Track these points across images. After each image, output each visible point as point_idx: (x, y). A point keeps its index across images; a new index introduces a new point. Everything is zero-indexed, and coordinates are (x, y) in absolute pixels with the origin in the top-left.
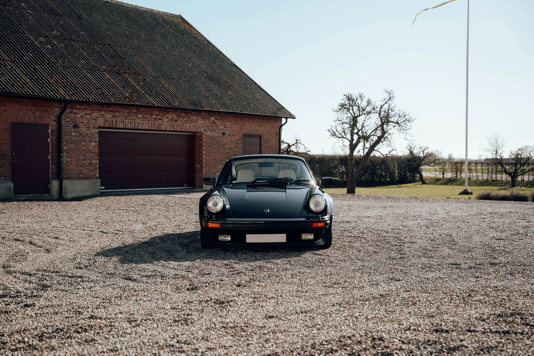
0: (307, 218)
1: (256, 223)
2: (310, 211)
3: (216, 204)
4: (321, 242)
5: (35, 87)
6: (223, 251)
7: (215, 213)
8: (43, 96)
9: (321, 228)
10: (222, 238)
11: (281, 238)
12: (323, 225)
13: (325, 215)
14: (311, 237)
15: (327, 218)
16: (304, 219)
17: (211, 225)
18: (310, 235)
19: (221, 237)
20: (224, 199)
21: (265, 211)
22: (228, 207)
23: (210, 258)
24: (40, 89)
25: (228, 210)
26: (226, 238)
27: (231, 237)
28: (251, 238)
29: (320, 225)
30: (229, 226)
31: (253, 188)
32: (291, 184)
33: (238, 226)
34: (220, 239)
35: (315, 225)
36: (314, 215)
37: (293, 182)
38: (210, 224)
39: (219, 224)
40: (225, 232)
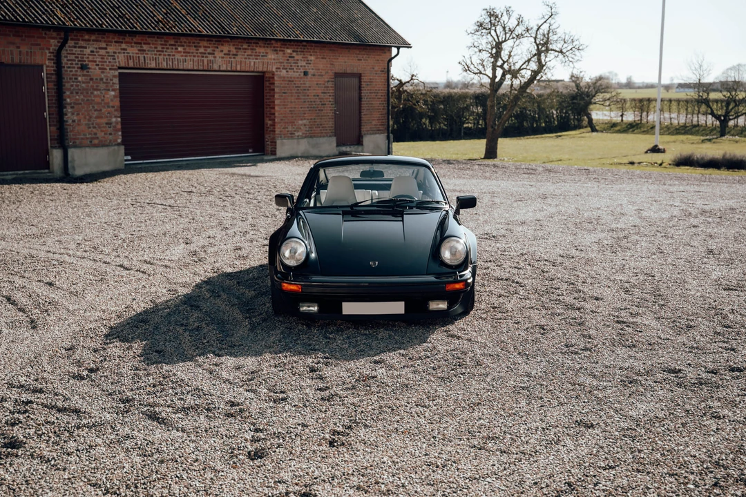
0: (438, 275)
1: (357, 285)
2: (443, 263)
3: (294, 252)
4: (458, 308)
5: (17, 8)
6: (307, 325)
7: (295, 267)
8: (31, 22)
9: (458, 292)
10: (305, 308)
11: (398, 308)
12: (462, 287)
13: (466, 269)
14: (443, 305)
15: (467, 273)
16: (432, 278)
17: (286, 286)
18: (442, 304)
19: (303, 306)
20: (306, 242)
21: (371, 263)
22: (313, 255)
24: (25, 11)
25: (315, 262)
26: (311, 308)
27: (319, 306)
28: (349, 308)
29: (457, 286)
30: (315, 290)
31: (352, 216)
32: (411, 208)
33: (328, 290)
34: (301, 309)
35: (450, 287)
36: (448, 271)
38: (285, 284)
39: (300, 287)
40: (310, 299)
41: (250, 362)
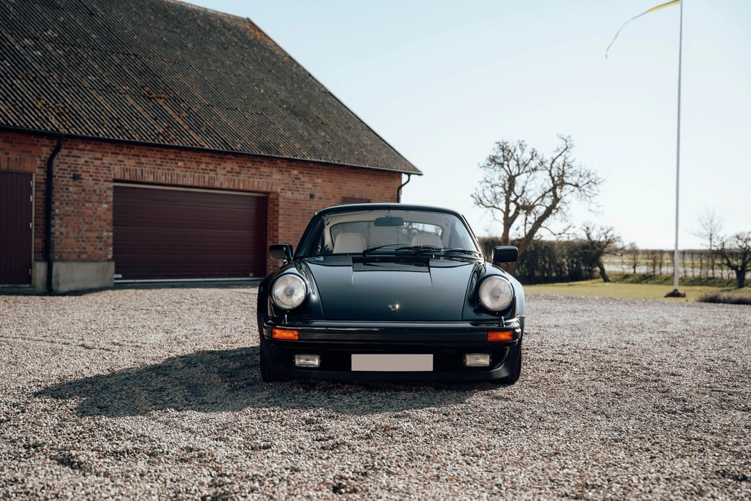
0: (475, 322)
1: (368, 332)
2: (482, 309)
3: (290, 293)
4: (501, 371)
6: (305, 388)
7: (290, 310)
9: (504, 343)
10: (302, 361)
11: (423, 363)
12: (508, 338)
13: (512, 316)
14: (484, 360)
15: (514, 323)
16: (467, 325)
17: (279, 334)
18: (484, 358)
19: (299, 359)
20: (308, 282)
21: (390, 306)
22: (314, 297)
23: (276, 404)
25: (316, 305)
26: (311, 362)
27: (321, 359)
28: (362, 363)
29: (504, 336)
30: (316, 336)
31: (365, 264)
32: (438, 257)
33: (335, 336)
34: (297, 362)
35: (493, 337)
36: (489, 317)
37: (442, 254)
38: (277, 331)
39: (296, 333)
40: (308, 349)
41: (223, 417)
